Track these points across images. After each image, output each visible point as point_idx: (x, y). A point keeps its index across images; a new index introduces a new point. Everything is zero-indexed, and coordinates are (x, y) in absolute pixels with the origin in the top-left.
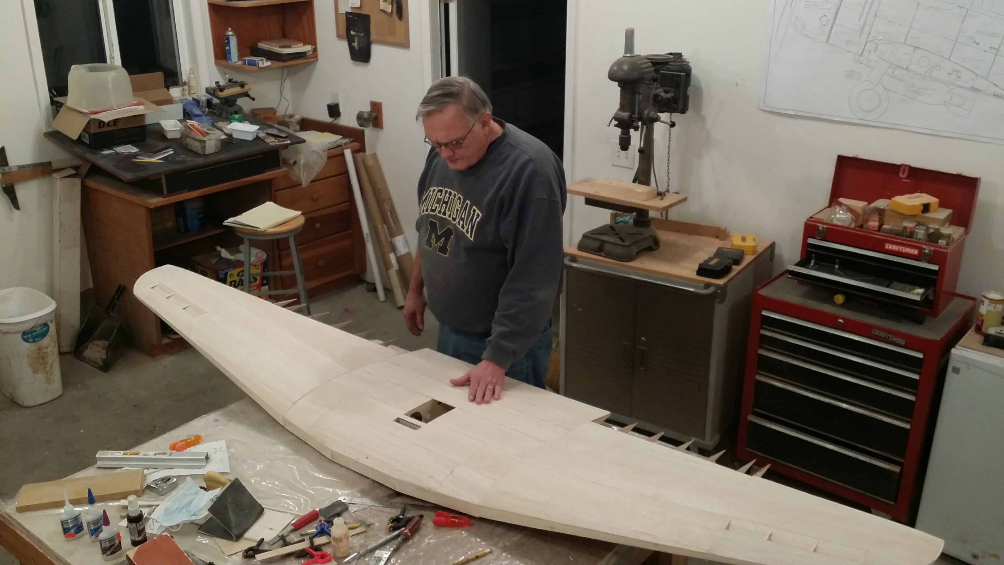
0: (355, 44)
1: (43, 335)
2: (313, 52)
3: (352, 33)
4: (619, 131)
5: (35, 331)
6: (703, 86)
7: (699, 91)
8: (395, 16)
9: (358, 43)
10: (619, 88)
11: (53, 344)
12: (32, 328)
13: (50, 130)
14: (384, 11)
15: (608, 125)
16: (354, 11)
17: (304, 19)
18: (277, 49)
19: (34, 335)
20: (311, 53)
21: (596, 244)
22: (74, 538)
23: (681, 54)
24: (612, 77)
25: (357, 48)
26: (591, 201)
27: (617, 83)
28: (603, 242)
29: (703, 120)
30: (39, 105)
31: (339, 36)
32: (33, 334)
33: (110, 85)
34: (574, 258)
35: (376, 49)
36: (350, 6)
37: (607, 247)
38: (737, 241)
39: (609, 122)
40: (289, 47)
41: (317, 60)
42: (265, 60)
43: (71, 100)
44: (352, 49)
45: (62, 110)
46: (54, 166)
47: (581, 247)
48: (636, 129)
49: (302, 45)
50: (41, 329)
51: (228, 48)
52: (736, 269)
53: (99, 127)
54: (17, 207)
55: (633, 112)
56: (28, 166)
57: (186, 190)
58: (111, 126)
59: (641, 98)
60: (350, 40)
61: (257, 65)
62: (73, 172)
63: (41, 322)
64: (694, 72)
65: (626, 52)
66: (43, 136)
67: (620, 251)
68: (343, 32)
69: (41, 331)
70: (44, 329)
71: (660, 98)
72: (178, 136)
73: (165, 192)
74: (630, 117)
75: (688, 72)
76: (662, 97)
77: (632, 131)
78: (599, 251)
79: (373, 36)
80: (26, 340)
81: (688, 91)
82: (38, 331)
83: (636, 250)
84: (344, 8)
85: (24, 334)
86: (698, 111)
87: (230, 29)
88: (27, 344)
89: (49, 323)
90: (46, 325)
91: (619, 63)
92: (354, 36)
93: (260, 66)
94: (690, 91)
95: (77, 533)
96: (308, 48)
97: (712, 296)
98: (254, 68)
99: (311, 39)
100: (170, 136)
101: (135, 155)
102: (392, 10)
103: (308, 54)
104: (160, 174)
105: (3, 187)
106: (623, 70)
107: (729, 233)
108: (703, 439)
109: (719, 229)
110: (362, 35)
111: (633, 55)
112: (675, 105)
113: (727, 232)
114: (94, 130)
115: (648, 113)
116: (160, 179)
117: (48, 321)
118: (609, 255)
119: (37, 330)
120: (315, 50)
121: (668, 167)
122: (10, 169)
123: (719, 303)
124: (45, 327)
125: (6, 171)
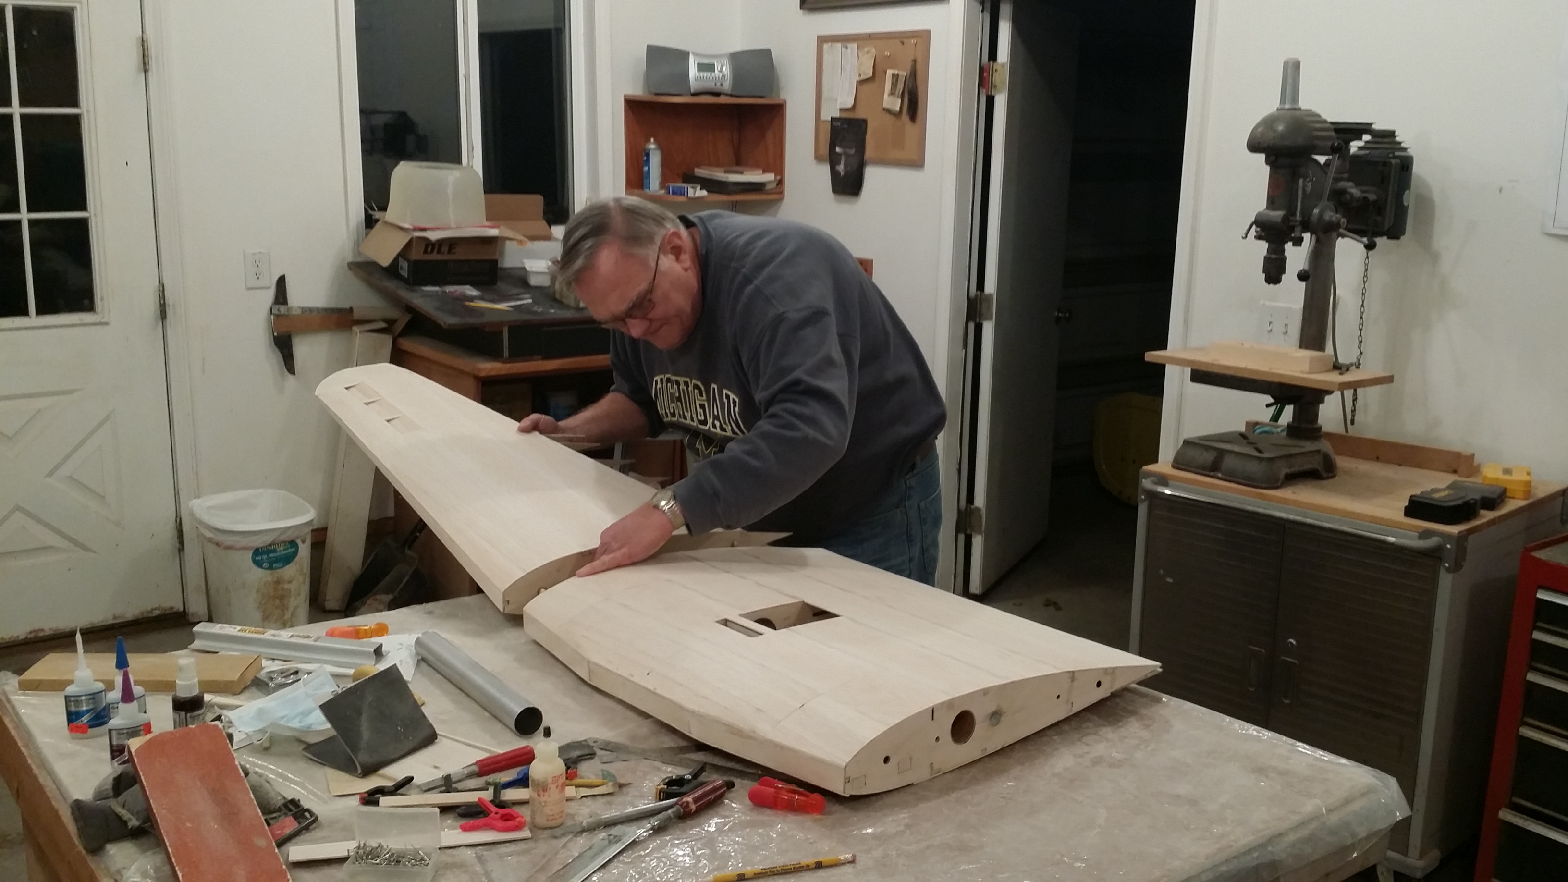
0: (841, 168)
1: (288, 559)
2: (777, 185)
3: (838, 150)
4: (1264, 246)
5: (275, 551)
6: (1437, 198)
7: (1426, 204)
8: (905, 117)
9: (846, 166)
10: (1268, 168)
11: (301, 579)
12: (270, 545)
13: (359, 259)
14: (888, 111)
15: (1244, 236)
16: (846, 115)
17: (770, 136)
18: (720, 175)
19: (272, 557)
20: (774, 185)
21: (1208, 457)
22: (84, 735)
23: (1394, 132)
24: (1254, 147)
25: (842, 173)
26: (1201, 376)
27: (1262, 156)
28: (1221, 453)
29: (1435, 258)
30: (348, 219)
31: (818, 158)
32: (271, 555)
33: (450, 190)
34: (1163, 480)
35: (873, 175)
36: (839, 107)
37: (1229, 462)
38: (1492, 473)
39: (1245, 231)
40: (741, 173)
41: (782, 199)
42: (699, 188)
43: (393, 214)
44: (834, 173)
45: (378, 226)
46: (357, 315)
47: (1179, 463)
48: (1298, 242)
49: (761, 172)
50: (284, 550)
51: (646, 169)
52: (1487, 516)
53: (425, 252)
54: (291, 369)
55: (1291, 212)
56: (318, 310)
57: (540, 357)
58: (443, 253)
59: (1309, 189)
60: (833, 160)
61: (686, 194)
62: (383, 325)
63: (286, 537)
64: (1417, 169)
65: (1283, 100)
66: (347, 268)
67: (1253, 468)
68: (825, 150)
69: (283, 552)
70: (289, 551)
71: (1348, 196)
72: (545, 282)
73: (506, 354)
74: (1285, 218)
75: (1406, 164)
76: (1351, 194)
77: (1289, 246)
78: (1213, 469)
79: (869, 153)
80: (258, 564)
81: (1405, 197)
82: (280, 551)
83: (1285, 471)
84: (830, 112)
85: (257, 552)
86: (1425, 241)
87: (652, 140)
88: (260, 570)
89: (299, 542)
90: (293, 543)
91: (1269, 122)
92: (840, 155)
93: (689, 195)
94: (1409, 199)
95: (91, 727)
96: (770, 177)
97: (1434, 555)
98: (681, 199)
99: (776, 165)
100: (534, 281)
101: (472, 298)
102: (901, 108)
103: (768, 187)
104: (502, 324)
105: (274, 337)
106: (1276, 131)
107: (1479, 466)
108: (1406, 855)
109: (1458, 455)
110: (852, 151)
111: (1296, 106)
112: (1379, 218)
113: (1476, 463)
114: (417, 254)
115: (1321, 214)
116: (502, 332)
117: (297, 538)
118: (1232, 477)
119: (278, 550)
120: (780, 183)
121: (1361, 330)
122: (288, 309)
123: (1448, 570)
124: (291, 547)
125: (283, 313)
